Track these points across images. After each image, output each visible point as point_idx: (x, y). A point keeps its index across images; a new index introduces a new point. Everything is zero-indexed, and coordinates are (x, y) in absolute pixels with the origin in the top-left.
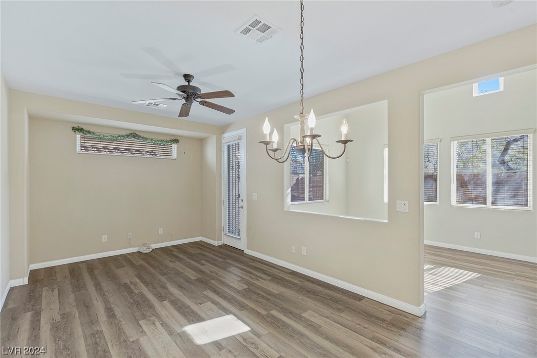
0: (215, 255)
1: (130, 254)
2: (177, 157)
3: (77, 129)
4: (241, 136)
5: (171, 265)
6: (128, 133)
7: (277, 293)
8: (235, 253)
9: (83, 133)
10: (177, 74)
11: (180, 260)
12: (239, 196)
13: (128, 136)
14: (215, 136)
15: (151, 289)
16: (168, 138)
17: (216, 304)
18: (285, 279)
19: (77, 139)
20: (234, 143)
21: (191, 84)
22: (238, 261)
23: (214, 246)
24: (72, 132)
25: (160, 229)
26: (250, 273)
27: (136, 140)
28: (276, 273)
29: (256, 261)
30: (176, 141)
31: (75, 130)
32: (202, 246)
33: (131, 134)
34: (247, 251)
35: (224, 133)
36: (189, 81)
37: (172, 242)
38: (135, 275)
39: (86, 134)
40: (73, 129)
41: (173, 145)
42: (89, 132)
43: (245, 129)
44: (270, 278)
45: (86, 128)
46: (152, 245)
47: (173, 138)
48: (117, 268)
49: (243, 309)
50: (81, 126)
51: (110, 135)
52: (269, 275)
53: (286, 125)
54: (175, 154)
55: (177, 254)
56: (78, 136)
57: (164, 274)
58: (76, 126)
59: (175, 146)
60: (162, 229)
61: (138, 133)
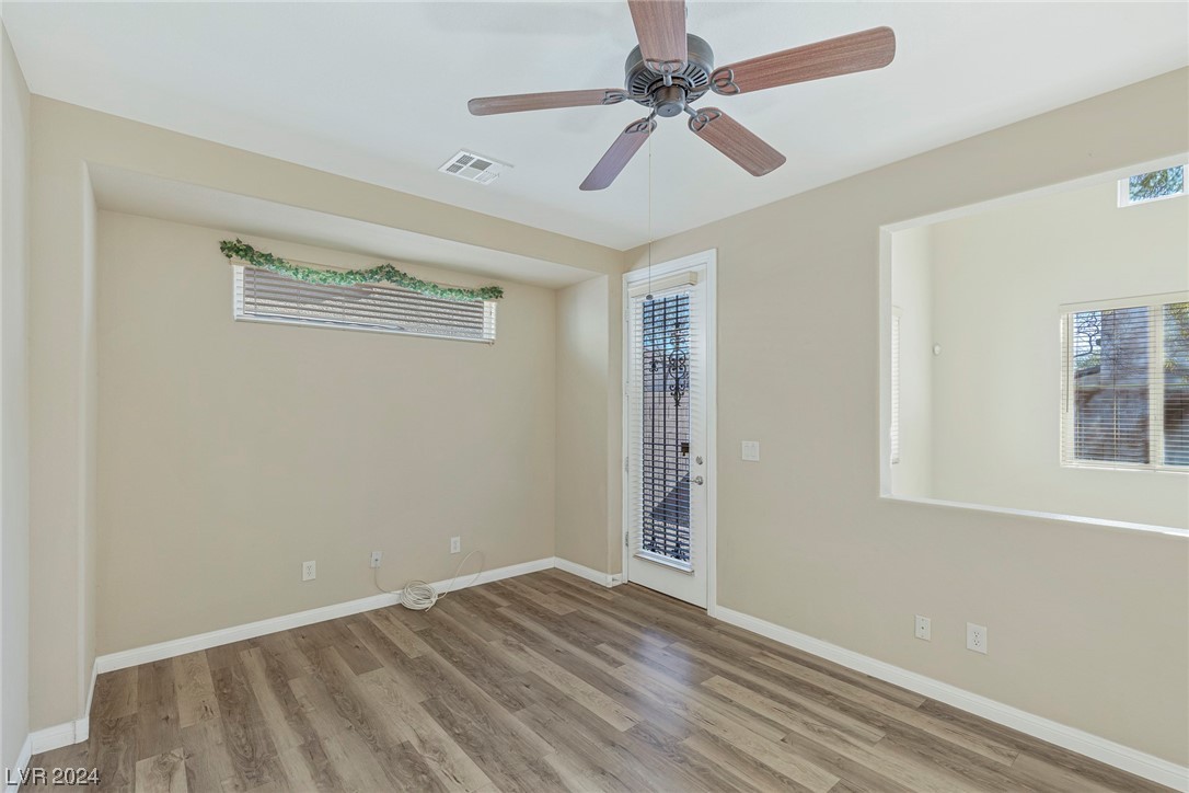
0: (628, 623)
1: (376, 612)
2: (497, 335)
3: (233, 249)
4: (696, 273)
5: (516, 660)
6: (373, 264)
8: (680, 615)
9: (252, 260)
11: (536, 641)
12: (686, 448)
13: (373, 273)
14: (606, 277)
16: (475, 285)
19: (236, 277)
20: (671, 295)
22: (715, 649)
23: (604, 589)
24: (221, 256)
25: (453, 540)
27: (393, 285)
29: (771, 650)
30: (495, 293)
31: (230, 249)
32: (569, 586)
33: (381, 268)
34: (717, 612)
35: (628, 271)
37: (484, 574)
38: (423, 704)
39: (260, 263)
40: (223, 249)
41: (486, 303)
42: (268, 258)
43: (714, 250)
45: (260, 246)
46: (434, 585)
47: (488, 284)
48: (358, 671)
50: (246, 240)
51: (325, 269)
53: (882, 228)
54: (490, 328)
55: (511, 614)
56: (239, 269)
57: (515, 704)
58: (232, 238)
59: (490, 306)
60: (458, 539)
61: (399, 267)
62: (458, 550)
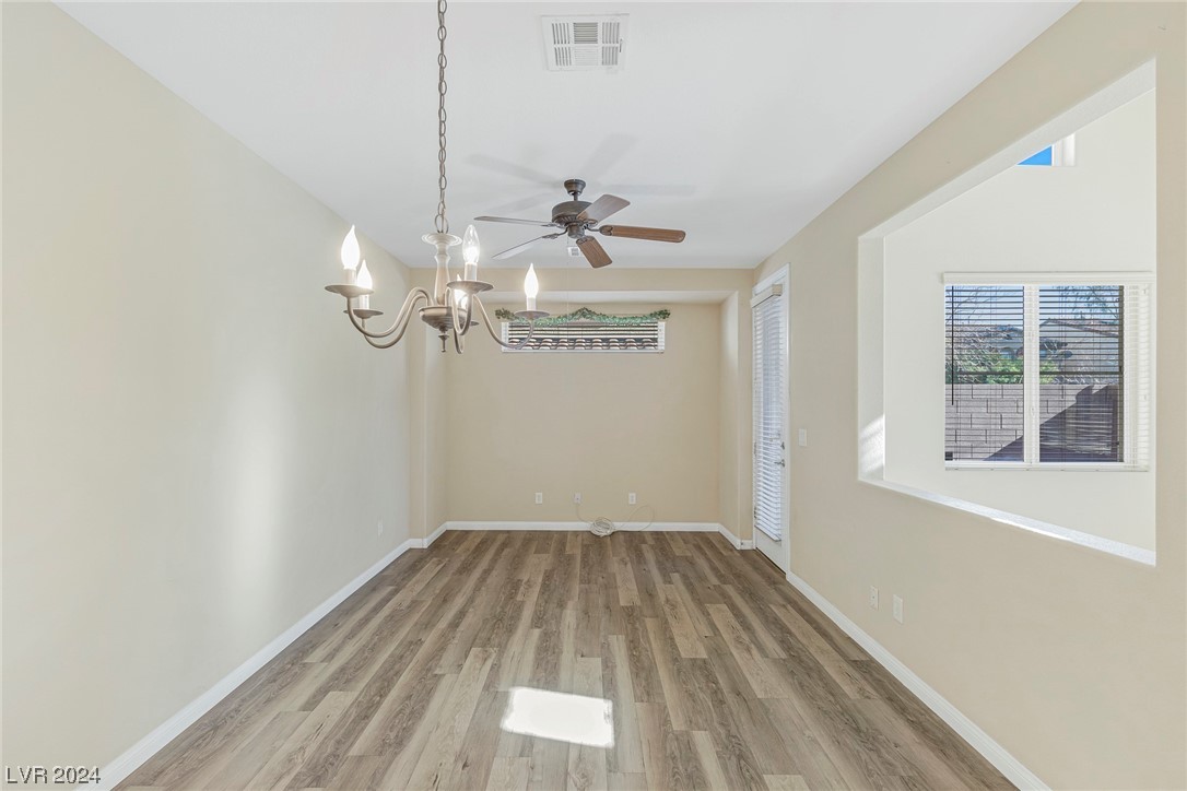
1: (575, 532)
2: (666, 346)
3: (501, 314)
4: (781, 285)
5: (616, 568)
6: (574, 310)
7: (760, 695)
10: (554, 185)
11: (640, 562)
12: (779, 435)
13: (573, 315)
14: (737, 293)
15: (540, 601)
16: (648, 312)
17: (607, 667)
18: (820, 670)
21: (580, 198)
25: (630, 495)
26: (748, 628)
28: (812, 650)
30: (664, 314)
33: (580, 311)
34: (790, 578)
35: (756, 284)
36: (575, 194)
37: (653, 524)
38: (546, 570)
40: (496, 315)
41: (658, 323)
43: (789, 264)
44: (784, 655)
46: (615, 524)
47: (658, 309)
49: (645, 699)
50: (508, 308)
52: (788, 648)
53: (860, 239)
54: (662, 342)
55: (646, 550)
56: (505, 325)
57: (586, 581)
58: (500, 308)
59: (662, 325)
60: (634, 494)
61: (590, 308)
62: (634, 503)
